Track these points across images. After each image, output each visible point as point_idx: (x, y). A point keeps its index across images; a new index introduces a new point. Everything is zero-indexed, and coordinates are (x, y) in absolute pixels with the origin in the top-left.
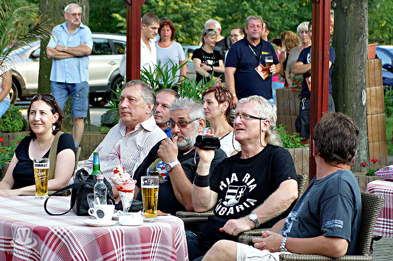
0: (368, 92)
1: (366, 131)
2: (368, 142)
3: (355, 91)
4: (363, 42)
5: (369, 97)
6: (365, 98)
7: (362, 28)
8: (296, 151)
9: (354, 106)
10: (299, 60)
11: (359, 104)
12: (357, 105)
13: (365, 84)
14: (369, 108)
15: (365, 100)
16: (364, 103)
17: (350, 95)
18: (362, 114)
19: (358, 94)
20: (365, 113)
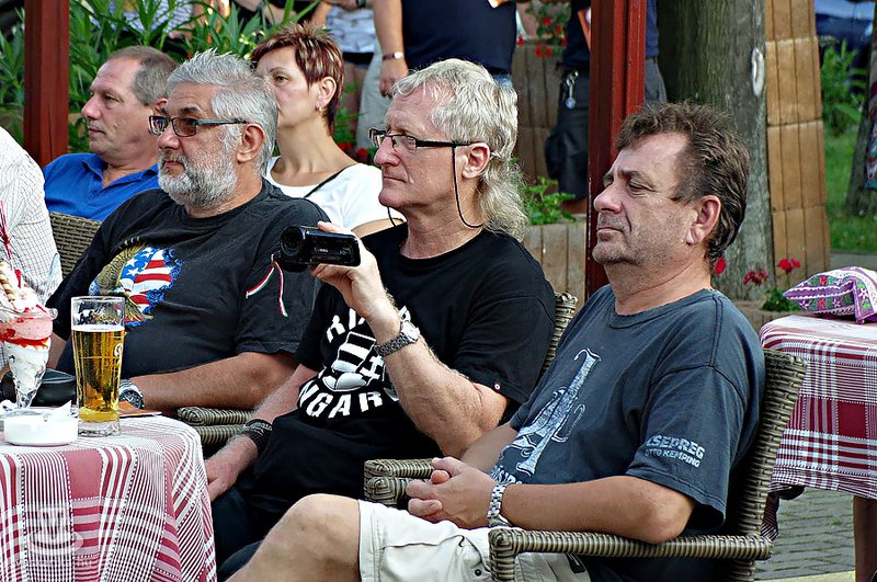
0: (771, 56)
1: (764, 173)
2: (771, 209)
3: (731, 53)
5: (773, 71)
6: (761, 73)
8: (546, 234)
9: (728, 97)
11: (742, 92)
12: (735, 94)
13: (761, 31)
14: (773, 105)
15: (761, 80)
16: (758, 87)
17: (714, 65)
18: (752, 122)
19: (740, 63)
20: (760, 120)
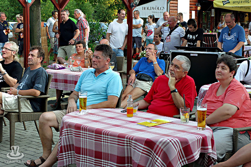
0: (42, 39)
4: (39, 21)
7: (39, 17)
10: (17, 28)
12: (38, 43)
13: (41, 36)
14: (42, 44)
16: (40, 42)
17: (35, 40)
19: (38, 39)
